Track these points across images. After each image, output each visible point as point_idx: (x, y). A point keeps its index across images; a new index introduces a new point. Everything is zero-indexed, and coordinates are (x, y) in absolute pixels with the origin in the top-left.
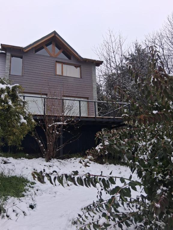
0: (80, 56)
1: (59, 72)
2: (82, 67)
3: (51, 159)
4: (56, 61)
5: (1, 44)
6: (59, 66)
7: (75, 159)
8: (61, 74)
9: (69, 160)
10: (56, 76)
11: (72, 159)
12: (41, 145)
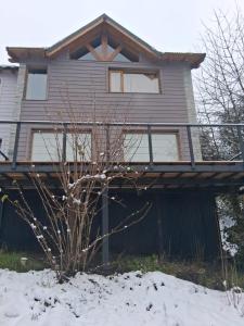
0: (155, 51)
1: (115, 87)
2: (161, 73)
3: (74, 275)
4: (110, 69)
5: (8, 49)
6: (115, 77)
7: (138, 276)
8: (119, 91)
9: (121, 278)
10: (110, 95)
11: (130, 274)
12: (39, 237)
